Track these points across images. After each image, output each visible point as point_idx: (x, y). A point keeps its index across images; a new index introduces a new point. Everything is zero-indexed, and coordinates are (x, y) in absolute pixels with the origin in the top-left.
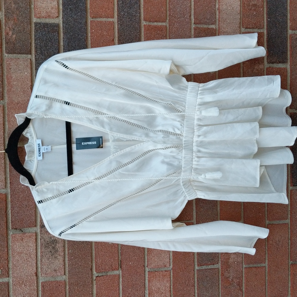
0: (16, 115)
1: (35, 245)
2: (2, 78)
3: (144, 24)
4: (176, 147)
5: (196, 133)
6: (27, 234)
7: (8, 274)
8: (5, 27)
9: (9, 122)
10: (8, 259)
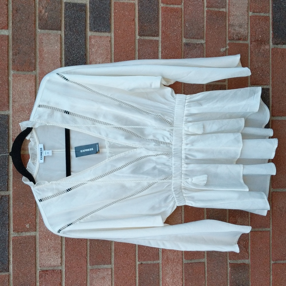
2: (35, 51)
3: (162, 6)
5: (184, 142)
7: (35, 228)
8: (39, 6)
10: (35, 214)
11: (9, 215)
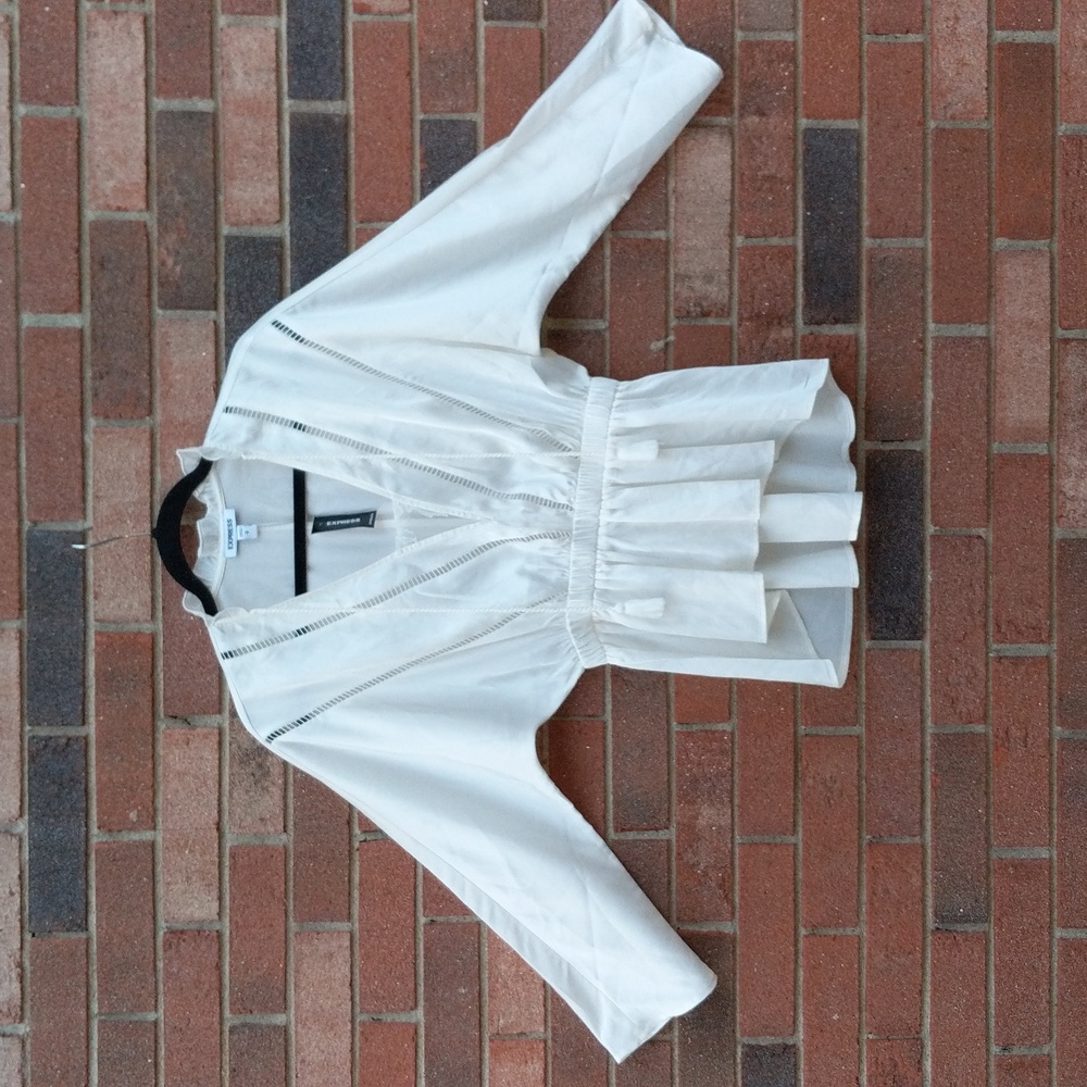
0: (179, 452)
1: (217, 756)
2: (151, 366)
4: (554, 537)
5: (607, 504)
6: (199, 730)
8: (159, 247)
9: (163, 466)
10: (153, 786)
11: (87, 786)
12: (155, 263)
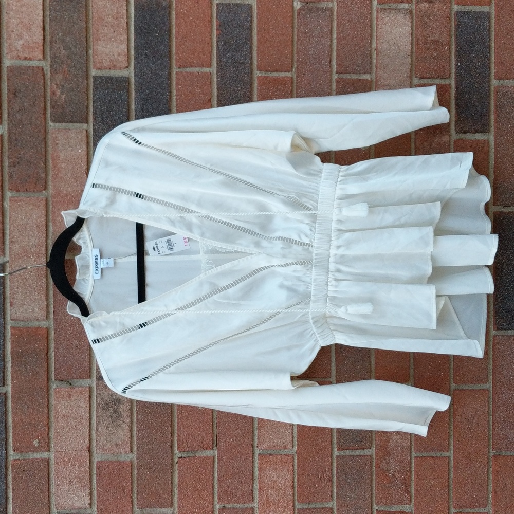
1: (88, 405)
2: (46, 158)
4: (301, 264)
5: (334, 243)
6: (77, 389)
7: (48, 446)
8: (51, 83)
9: (54, 222)
10: (48, 424)
11: (6, 424)
12: (49, 94)
